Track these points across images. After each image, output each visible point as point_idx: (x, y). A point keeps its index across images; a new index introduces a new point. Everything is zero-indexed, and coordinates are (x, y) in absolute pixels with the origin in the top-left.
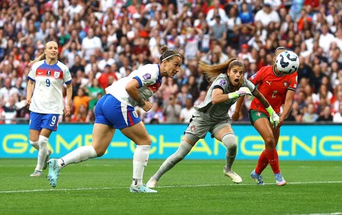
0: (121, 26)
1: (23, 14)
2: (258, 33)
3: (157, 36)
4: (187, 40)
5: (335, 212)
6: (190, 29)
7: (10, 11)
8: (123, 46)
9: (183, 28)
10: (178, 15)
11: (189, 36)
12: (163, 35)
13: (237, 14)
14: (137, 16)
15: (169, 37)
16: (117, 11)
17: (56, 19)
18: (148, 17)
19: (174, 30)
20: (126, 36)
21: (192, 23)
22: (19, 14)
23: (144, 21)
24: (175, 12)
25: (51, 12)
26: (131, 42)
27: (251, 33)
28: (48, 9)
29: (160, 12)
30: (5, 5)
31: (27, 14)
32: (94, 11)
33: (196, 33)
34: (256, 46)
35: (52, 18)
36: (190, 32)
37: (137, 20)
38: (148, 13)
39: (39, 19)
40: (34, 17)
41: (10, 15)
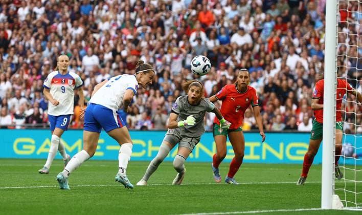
0: (116, 46)
1: (32, 34)
2: (234, 53)
3: (147, 55)
4: (172, 59)
5: (299, 209)
6: (175, 49)
7: (20, 32)
8: (118, 63)
9: (169, 48)
10: (165, 37)
11: (174, 55)
12: (152, 53)
13: (216, 36)
14: (130, 37)
15: (157, 56)
16: (113, 33)
17: (61, 39)
18: (140, 38)
19: (161, 50)
20: (120, 54)
21: (178, 44)
22: (29, 35)
23: (136, 42)
24: (163, 34)
25: (56, 33)
26: (124, 60)
27: (228, 53)
28: (53, 30)
29: (150, 34)
30: (16, 26)
31: (35, 34)
32: (93, 32)
33: (181, 52)
34: (232, 64)
35: (57, 38)
36: (175, 51)
37: (130, 40)
38: (139, 35)
39: (45, 39)
40: (41, 37)
41: (20, 35)
